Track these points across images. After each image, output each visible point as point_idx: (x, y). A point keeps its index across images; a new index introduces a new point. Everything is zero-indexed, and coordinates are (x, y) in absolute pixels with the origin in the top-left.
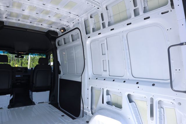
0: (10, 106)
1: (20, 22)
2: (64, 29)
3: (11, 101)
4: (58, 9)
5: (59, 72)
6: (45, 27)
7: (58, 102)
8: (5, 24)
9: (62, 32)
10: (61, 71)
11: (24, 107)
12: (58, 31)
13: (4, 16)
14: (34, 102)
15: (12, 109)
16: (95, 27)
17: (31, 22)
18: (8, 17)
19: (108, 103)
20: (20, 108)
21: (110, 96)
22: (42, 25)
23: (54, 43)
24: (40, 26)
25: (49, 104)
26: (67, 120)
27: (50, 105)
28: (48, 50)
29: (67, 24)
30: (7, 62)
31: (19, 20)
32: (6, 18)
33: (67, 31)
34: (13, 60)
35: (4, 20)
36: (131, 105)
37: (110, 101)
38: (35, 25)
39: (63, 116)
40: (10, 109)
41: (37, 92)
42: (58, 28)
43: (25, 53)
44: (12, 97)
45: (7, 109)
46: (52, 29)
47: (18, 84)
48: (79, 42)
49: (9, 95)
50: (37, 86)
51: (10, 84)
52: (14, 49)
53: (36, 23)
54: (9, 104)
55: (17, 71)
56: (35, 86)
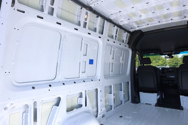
0: (157, 104)
1: (149, 26)
3: (158, 100)
8: (143, 32)
13: (136, 26)
14: (182, 107)
15: (158, 107)
17: (159, 22)
18: (139, 25)
22: (171, 20)
24: (170, 22)
30: (150, 63)
31: (148, 24)
32: (138, 27)
35: (137, 29)
38: (164, 23)
40: (156, 107)
41: (185, 96)
44: (159, 96)
45: (154, 106)
47: (170, 85)
49: (156, 94)
50: (183, 89)
51: (156, 83)
52: (160, 50)
53: (164, 20)
54: (156, 102)
55: (168, 72)
56: (181, 88)
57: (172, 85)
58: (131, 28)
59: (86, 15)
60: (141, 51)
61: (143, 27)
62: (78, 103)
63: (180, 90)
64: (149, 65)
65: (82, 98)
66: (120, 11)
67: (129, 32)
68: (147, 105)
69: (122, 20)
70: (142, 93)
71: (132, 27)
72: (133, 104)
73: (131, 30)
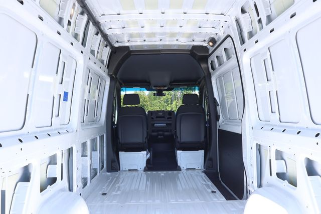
0: (147, 169)
1: (146, 43)
2: (213, 40)
3: (148, 161)
4: (186, 13)
5: (217, 118)
6: (184, 42)
7: (218, 171)
8: (131, 50)
9: (212, 46)
10: (221, 115)
11: (165, 172)
12: (205, 44)
13: (126, 39)
14: (179, 166)
15: (149, 173)
16: (252, 30)
17: (161, 40)
18: (131, 39)
19: (279, 175)
20: (159, 172)
21: (283, 161)
22: (177, 40)
23: (206, 65)
24: (176, 43)
25: (203, 172)
26: (216, 199)
27: (203, 174)
28: (199, 80)
29: (214, 31)
30: (139, 103)
31: (145, 40)
32: (128, 41)
33: (218, 44)
34: (176, 99)
35: (127, 44)
36: (311, 181)
37: (286, 172)
38: (167, 43)
39: (213, 192)
40: (146, 172)
42: (204, 41)
43: (166, 88)
44: (149, 155)
45: (143, 172)
46: (195, 43)
47: (160, 137)
48: (233, 61)
49: (145, 153)
50: (182, 141)
51: (145, 135)
52: (149, 82)
53: (168, 39)
54: (145, 166)
55: (157, 117)
56: (179, 140)
57: (162, 137)
58: (117, 42)
59: (73, 10)
60: (121, 81)
61: (137, 43)
62: (48, 177)
63: (178, 142)
64: (137, 105)
65: (56, 164)
66: (118, 13)
67: (112, 47)
68: (131, 172)
69: (112, 27)
70: (123, 152)
71: (119, 40)
72: (110, 173)
73: (116, 45)
